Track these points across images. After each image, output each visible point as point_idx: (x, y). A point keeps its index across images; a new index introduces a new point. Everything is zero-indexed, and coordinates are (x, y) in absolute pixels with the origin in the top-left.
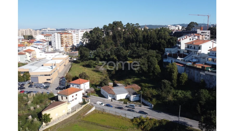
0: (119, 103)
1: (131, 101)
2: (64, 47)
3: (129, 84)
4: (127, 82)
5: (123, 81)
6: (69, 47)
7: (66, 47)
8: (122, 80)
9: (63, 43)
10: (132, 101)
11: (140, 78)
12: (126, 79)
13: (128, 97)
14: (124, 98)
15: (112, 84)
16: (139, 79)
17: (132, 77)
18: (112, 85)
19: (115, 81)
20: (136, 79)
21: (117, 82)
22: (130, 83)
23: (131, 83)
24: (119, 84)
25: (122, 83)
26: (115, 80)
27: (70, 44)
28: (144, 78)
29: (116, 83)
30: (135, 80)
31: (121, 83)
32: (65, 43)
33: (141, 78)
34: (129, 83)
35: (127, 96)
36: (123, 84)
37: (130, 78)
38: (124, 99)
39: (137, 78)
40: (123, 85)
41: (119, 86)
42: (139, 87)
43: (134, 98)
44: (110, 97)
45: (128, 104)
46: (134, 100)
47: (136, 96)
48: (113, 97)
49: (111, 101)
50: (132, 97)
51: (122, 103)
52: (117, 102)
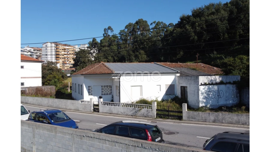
0: (134, 117)
2: (61, 64)
6: (67, 65)
7: (63, 64)
9: (58, 57)
10: (201, 105)
27: (70, 62)
32: (63, 58)
35: (171, 89)
43: (212, 93)
44: (93, 92)
45: (188, 117)
46: (210, 102)
47: (220, 81)
48: (106, 93)
49: (92, 111)
50: (202, 84)
51: (150, 114)
52: (121, 114)
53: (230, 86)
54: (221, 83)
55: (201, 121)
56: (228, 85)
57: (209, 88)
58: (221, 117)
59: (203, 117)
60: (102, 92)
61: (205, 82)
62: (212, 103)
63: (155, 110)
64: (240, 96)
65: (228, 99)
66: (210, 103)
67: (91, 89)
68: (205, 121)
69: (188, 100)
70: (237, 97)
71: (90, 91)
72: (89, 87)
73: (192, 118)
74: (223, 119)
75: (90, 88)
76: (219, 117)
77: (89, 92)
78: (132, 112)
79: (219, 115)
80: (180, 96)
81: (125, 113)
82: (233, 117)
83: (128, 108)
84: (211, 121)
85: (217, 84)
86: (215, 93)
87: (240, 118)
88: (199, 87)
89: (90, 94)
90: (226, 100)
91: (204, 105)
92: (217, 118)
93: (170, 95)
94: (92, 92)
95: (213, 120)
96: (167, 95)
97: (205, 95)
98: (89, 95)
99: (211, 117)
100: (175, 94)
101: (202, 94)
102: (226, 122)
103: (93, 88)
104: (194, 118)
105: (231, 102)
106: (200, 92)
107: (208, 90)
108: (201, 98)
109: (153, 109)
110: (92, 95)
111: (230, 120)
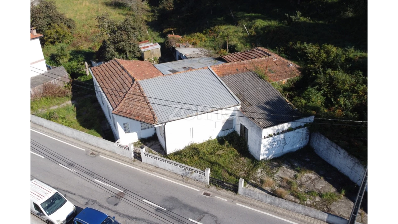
0: (184, 178)
1: (255, 162)
3: (232, 49)
4: (223, 37)
5: (201, 35)
8: (201, 32)
10: (261, 158)
11: (280, 21)
12: (217, 28)
13: (238, 129)
14: (214, 137)
15: (159, 47)
16: (274, 23)
17: (244, 18)
18: (158, 55)
19: (169, 36)
20: (260, 23)
21: (179, 41)
22: (234, 41)
23: (239, 45)
24: (186, 47)
25: (198, 42)
26: (170, 32)
28: (302, 19)
29: (174, 44)
30: (256, 28)
31: (194, 44)
33: (286, 18)
34: (233, 43)
36: (205, 46)
37: (233, 22)
38: (209, 142)
39: (264, 19)
40: (206, 51)
41: (186, 57)
42: (292, 64)
43: (276, 143)
44: (130, 129)
45: (245, 193)
46: (274, 151)
47: (288, 128)
48: (147, 127)
49: (133, 158)
50: (266, 136)
51: (203, 180)
52: (169, 170)
53: (300, 130)
54: (289, 130)
55: (257, 199)
56: (296, 130)
57: (274, 139)
58: (278, 202)
59: (260, 197)
60: (142, 126)
61: (270, 134)
62: (275, 153)
63: (209, 177)
64: (310, 138)
65: (295, 144)
66: (273, 153)
67: (128, 126)
68: (261, 200)
69: (248, 144)
70: (306, 139)
71: (126, 128)
72: (124, 124)
73: (248, 195)
74: (279, 204)
75: (126, 125)
76: (275, 201)
77: (125, 130)
78: (182, 173)
79: (276, 200)
80: (239, 133)
81: (173, 171)
82: (290, 205)
83: (177, 167)
84: (267, 202)
85: (284, 132)
86: (280, 142)
87: (296, 208)
88: (261, 140)
89: (127, 131)
90: (292, 146)
91: (265, 157)
92: (273, 202)
93: (227, 130)
94: (128, 129)
95: (269, 202)
96: (223, 131)
97: (269, 147)
98: (126, 133)
99: (267, 199)
100: (234, 128)
101: (265, 146)
102: (282, 207)
103: (129, 125)
104: (250, 196)
105: (298, 146)
106: (262, 146)
107: (273, 141)
108: (262, 151)
109: (206, 176)
110: (129, 132)
111: (286, 206)
